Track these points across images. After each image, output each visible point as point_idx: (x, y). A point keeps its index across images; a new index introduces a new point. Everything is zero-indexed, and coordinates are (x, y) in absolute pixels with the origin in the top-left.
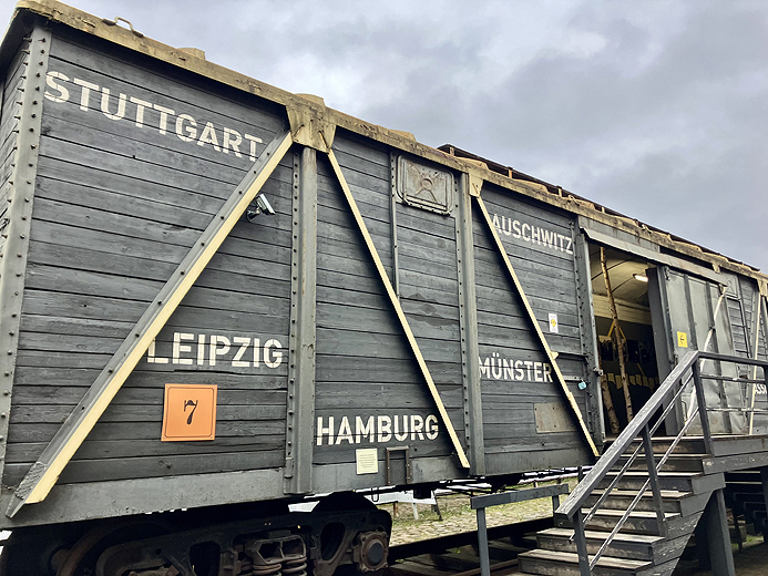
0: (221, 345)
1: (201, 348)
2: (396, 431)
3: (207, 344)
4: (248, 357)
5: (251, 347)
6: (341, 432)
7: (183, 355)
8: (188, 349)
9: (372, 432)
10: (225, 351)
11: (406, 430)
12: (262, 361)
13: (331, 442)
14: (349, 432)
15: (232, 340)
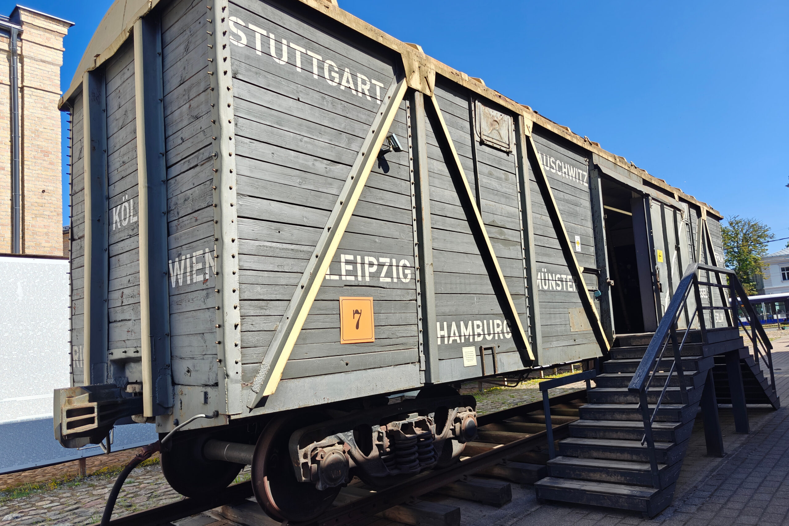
0: (371, 264)
1: (359, 266)
2: (486, 332)
3: (363, 264)
4: (389, 274)
5: (391, 266)
6: (452, 335)
7: (348, 273)
8: (350, 267)
9: (471, 334)
10: (374, 269)
11: (492, 332)
12: (398, 278)
13: (446, 342)
14: (457, 334)
15: (378, 260)
